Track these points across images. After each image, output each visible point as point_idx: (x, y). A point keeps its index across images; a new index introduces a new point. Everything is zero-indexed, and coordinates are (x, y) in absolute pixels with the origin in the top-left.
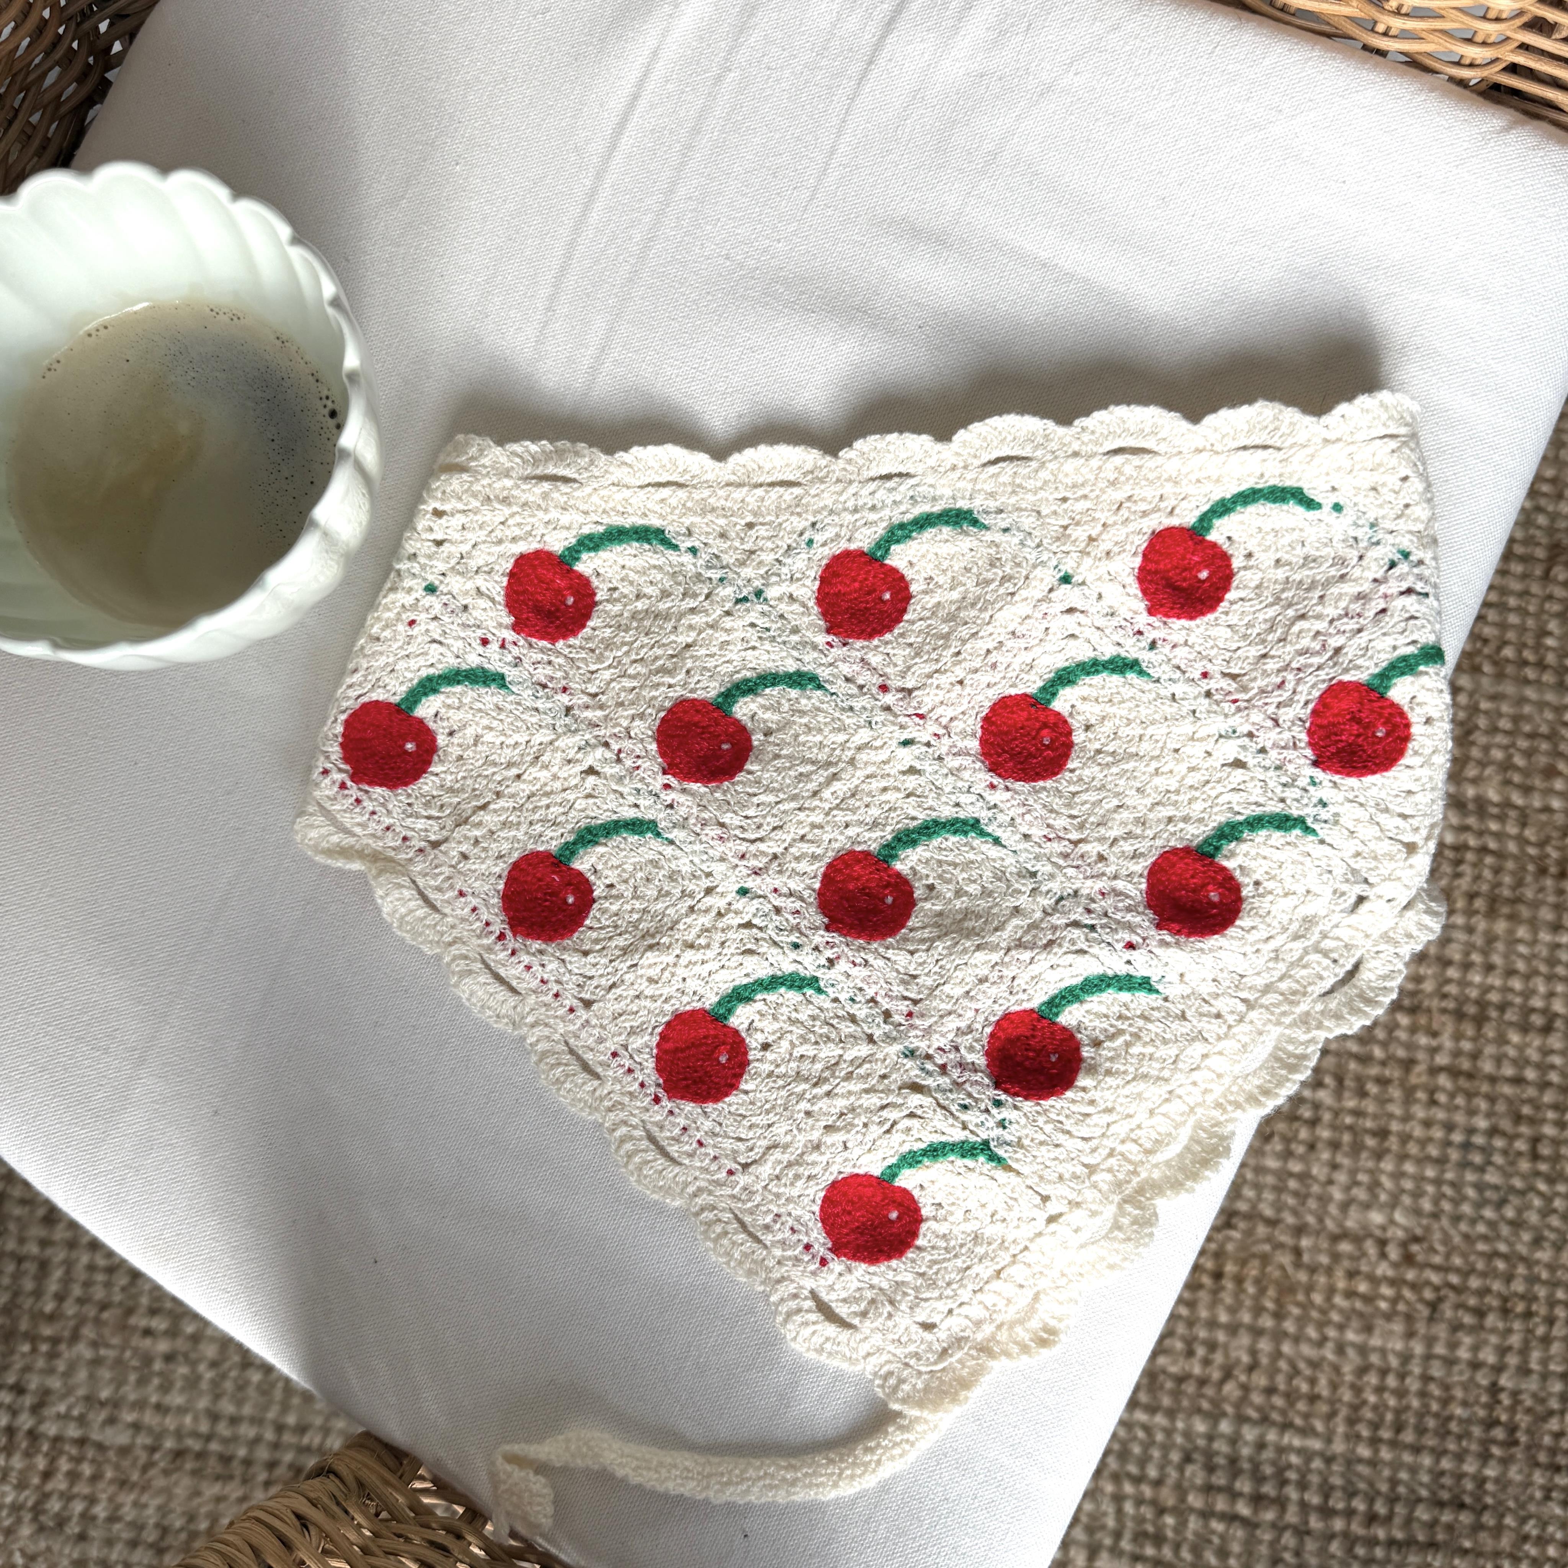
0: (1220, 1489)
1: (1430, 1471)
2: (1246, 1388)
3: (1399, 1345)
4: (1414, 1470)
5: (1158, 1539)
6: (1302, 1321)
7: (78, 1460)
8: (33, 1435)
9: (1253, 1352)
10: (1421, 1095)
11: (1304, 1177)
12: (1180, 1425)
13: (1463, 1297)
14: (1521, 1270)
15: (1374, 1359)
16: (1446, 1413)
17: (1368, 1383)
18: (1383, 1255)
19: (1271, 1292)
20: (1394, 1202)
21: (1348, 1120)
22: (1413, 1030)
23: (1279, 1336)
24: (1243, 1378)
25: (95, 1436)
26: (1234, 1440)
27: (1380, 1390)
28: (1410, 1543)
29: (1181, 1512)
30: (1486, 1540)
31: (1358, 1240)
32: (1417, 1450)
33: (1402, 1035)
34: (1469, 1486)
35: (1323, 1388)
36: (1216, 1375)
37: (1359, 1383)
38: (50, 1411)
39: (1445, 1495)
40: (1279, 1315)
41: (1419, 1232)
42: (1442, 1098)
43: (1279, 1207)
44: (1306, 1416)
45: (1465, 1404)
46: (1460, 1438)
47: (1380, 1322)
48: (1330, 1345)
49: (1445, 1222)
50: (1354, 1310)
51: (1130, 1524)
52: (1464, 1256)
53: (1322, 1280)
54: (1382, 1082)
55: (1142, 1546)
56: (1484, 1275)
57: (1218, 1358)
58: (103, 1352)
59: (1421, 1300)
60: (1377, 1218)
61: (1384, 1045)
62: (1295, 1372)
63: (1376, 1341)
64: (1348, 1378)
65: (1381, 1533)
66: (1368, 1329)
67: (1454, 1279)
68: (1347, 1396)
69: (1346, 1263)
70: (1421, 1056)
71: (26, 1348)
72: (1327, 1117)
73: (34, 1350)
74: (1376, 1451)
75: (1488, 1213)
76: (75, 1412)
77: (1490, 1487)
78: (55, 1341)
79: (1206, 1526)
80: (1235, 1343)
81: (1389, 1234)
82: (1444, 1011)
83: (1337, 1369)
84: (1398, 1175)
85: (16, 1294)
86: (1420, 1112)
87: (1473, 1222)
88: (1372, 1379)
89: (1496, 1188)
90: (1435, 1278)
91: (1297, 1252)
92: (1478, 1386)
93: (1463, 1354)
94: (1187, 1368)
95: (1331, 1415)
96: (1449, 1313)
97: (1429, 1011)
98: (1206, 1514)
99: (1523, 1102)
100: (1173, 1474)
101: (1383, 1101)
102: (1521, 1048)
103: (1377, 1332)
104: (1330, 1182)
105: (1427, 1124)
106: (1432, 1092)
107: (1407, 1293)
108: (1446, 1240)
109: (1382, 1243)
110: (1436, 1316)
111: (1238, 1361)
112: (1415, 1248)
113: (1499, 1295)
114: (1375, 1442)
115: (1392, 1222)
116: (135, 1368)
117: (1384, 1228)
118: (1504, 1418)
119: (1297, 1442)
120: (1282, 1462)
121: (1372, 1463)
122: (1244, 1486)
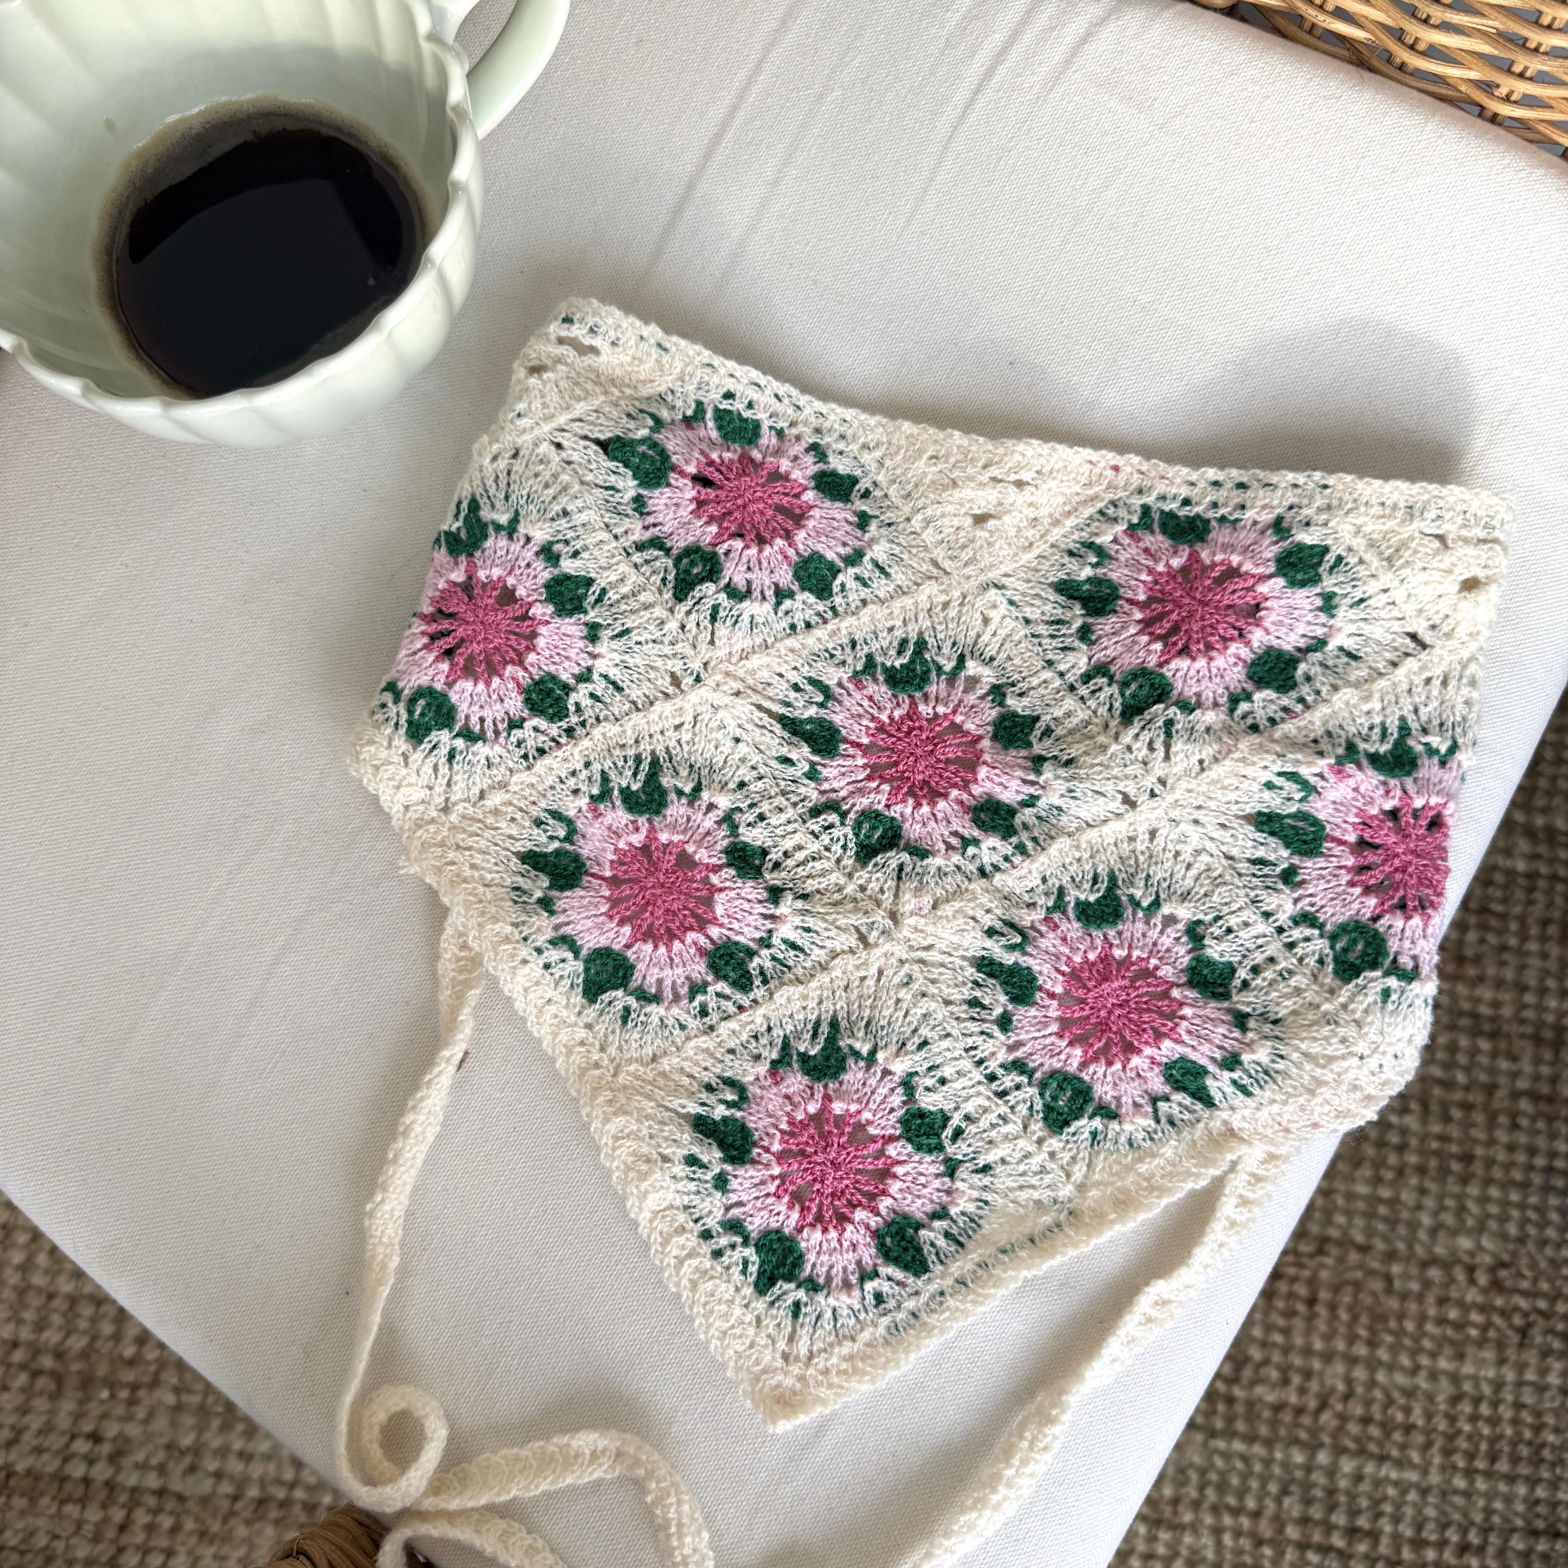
0: (1317, 1523)
1: (1525, 1501)
2: (1343, 1418)
4: (1508, 1500)
6: (1395, 1350)
7: (156, 1512)
8: (110, 1485)
9: (1349, 1381)
10: (1503, 1119)
11: (1393, 1203)
12: (1278, 1455)
13: (1552, 1322)
15: (1467, 1387)
16: (1539, 1440)
17: (1462, 1412)
18: (1472, 1281)
19: (1364, 1320)
20: (1481, 1228)
21: (1435, 1145)
22: (1494, 1055)
23: (1373, 1365)
24: (1339, 1407)
25: (176, 1485)
26: (1332, 1473)
27: (1474, 1418)
29: (1279, 1544)
31: (1446, 1265)
32: (1511, 1479)
33: (1484, 1060)
35: (1418, 1417)
36: (1313, 1404)
37: (1452, 1412)
38: (127, 1462)
39: (1540, 1524)
40: (1372, 1344)
41: (1506, 1257)
42: (1524, 1122)
43: (1370, 1232)
44: (1403, 1447)
45: (1556, 1430)
46: (1553, 1465)
47: (1470, 1350)
48: (1423, 1373)
49: (1531, 1247)
50: (1445, 1337)
51: (1228, 1556)
52: (1551, 1280)
53: (1413, 1307)
54: (1467, 1107)
57: (1314, 1386)
58: (185, 1398)
59: (1511, 1326)
61: (1467, 1070)
62: (1390, 1402)
63: (1468, 1369)
64: (1442, 1407)
66: (1460, 1356)
67: (1542, 1304)
68: (1442, 1425)
69: (1436, 1291)
70: (1503, 1081)
71: (105, 1394)
72: (1414, 1142)
73: (113, 1396)
74: (1472, 1482)
76: (154, 1461)
78: (134, 1387)
79: (1302, 1557)
80: (1329, 1371)
81: (1478, 1260)
82: (1523, 1036)
83: (1431, 1398)
84: (1484, 1200)
85: (94, 1338)
86: (1502, 1136)
87: (1558, 1246)
88: (1466, 1408)
90: (1523, 1303)
91: (1388, 1279)
93: (1554, 1380)
94: (1283, 1396)
95: (1428, 1445)
96: (1538, 1339)
97: (1508, 1036)
98: (1303, 1546)
100: (1270, 1506)
101: (1467, 1125)
103: (1469, 1360)
104: (1419, 1207)
105: (1511, 1148)
106: (1514, 1115)
107: (1497, 1320)
108: (1533, 1265)
109: (1471, 1270)
110: (1526, 1341)
111: (1333, 1390)
114: (1470, 1473)
115: (1480, 1248)
116: (218, 1414)
117: (1472, 1254)
119: (1394, 1475)
120: (1378, 1495)
121: (1467, 1494)
122: (1339, 1519)
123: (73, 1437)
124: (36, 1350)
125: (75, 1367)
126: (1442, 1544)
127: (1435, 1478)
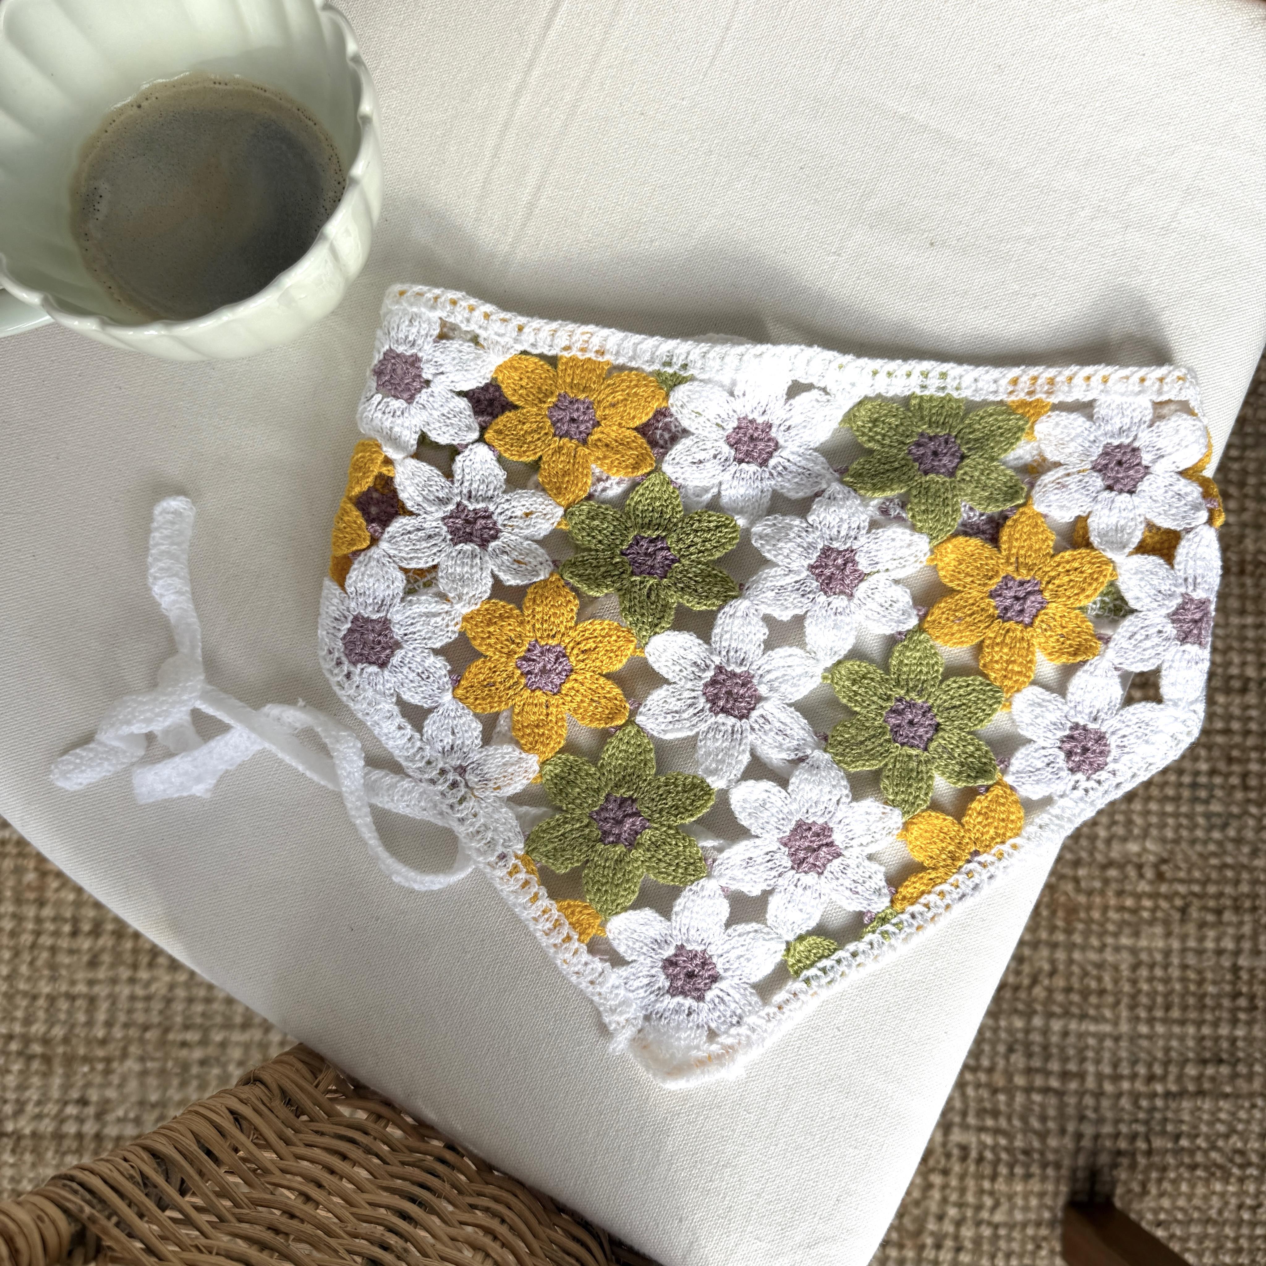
0: (1038, 1071)
1: (1194, 1038)
2: (1050, 990)
3: (1160, 944)
4: (1182, 1039)
5: (995, 1114)
6: (1087, 934)
9: (1053, 962)
12: (1003, 1023)
13: (1204, 901)
14: (1245, 876)
15: (1144, 956)
16: (1202, 991)
17: (1141, 976)
18: (1141, 876)
19: (1060, 914)
20: (1145, 834)
23: (1071, 947)
24: (1046, 982)
26: (1045, 1031)
27: (1151, 979)
28: (1182, 1094)
29: (1010, 1091)
30: (1243, 1085)
31: (1122, 866)
32: (1182, 1022)
34: (1225, 1045)
35: (1108, 984)
36: (1026, 982)
37: (1133, 976)
38: (110, 1117)
39: (1207, 1055)
40: (1069, 931)
41: (1165, 855)
44: (1098, 1007)
45: (1215, 983)
46: (1213, 1009)
47: (1144, 928)
48: (1109, 950)
49: (1184, 845)
50: (1124, 921)
51: (972, 1105)
52: (1201, 869)
53: (1098, 900)
55: (983, 1120)
56: (1217, 883)
57: (1026, 968)
58: (149, 1064)
59: (1173, 907)
60: (1133, 847)
62: (1085, 973)
63: (1143, 943)
64: (1126, 974)
65: (1159, 1088)
66: (1136, 934)
67: (1196, 888)
68: (1127, 988)
69: (1114, 886)
71: (86, 1068)
73: (93, 1069)
74: (1152, 1027)
75: (1216, 835)
76: (132, 1115)
77: (1240, 1044)
78: (108, 1060)
79: (1029, 1098)
80: (1037, 955)
81: (1144, 859)
83: (1116, 968)
84: (1146, 813)
85: (73, 1026)
87: (1205, 842)
89: (1219, 815)
90: (1182, 889)
91: (1076, 880)
92: (1222, 968)
93: (1210, 945)
95: (1117, 1003)
96: (1195, 915)
98: (1028, 1090)
99: (1232, 747)
102: (1227, 706)
103: (1143, 935)
104: (1096, 823)
107: (1164, 904)
108: (1187, 859)
109: (1139, 867)
110: (1186, 918)
111: (1040, 970)
112: (1164, 868)
113: (1231, 897)
114: (1151, 1021)
115: (1145, 850)
116: (176, 1075)
117: (1139, 855)
118: (1245, 989)
119: (1092, 1028)
120: (1082, 1044)
121: (1150, 1037)
122: (1054, 1066)
123: (66, 1103)
124: (26, 1040)
125: (60, 1050)
126: (1134, 1077)
127: (1124, 1028)
